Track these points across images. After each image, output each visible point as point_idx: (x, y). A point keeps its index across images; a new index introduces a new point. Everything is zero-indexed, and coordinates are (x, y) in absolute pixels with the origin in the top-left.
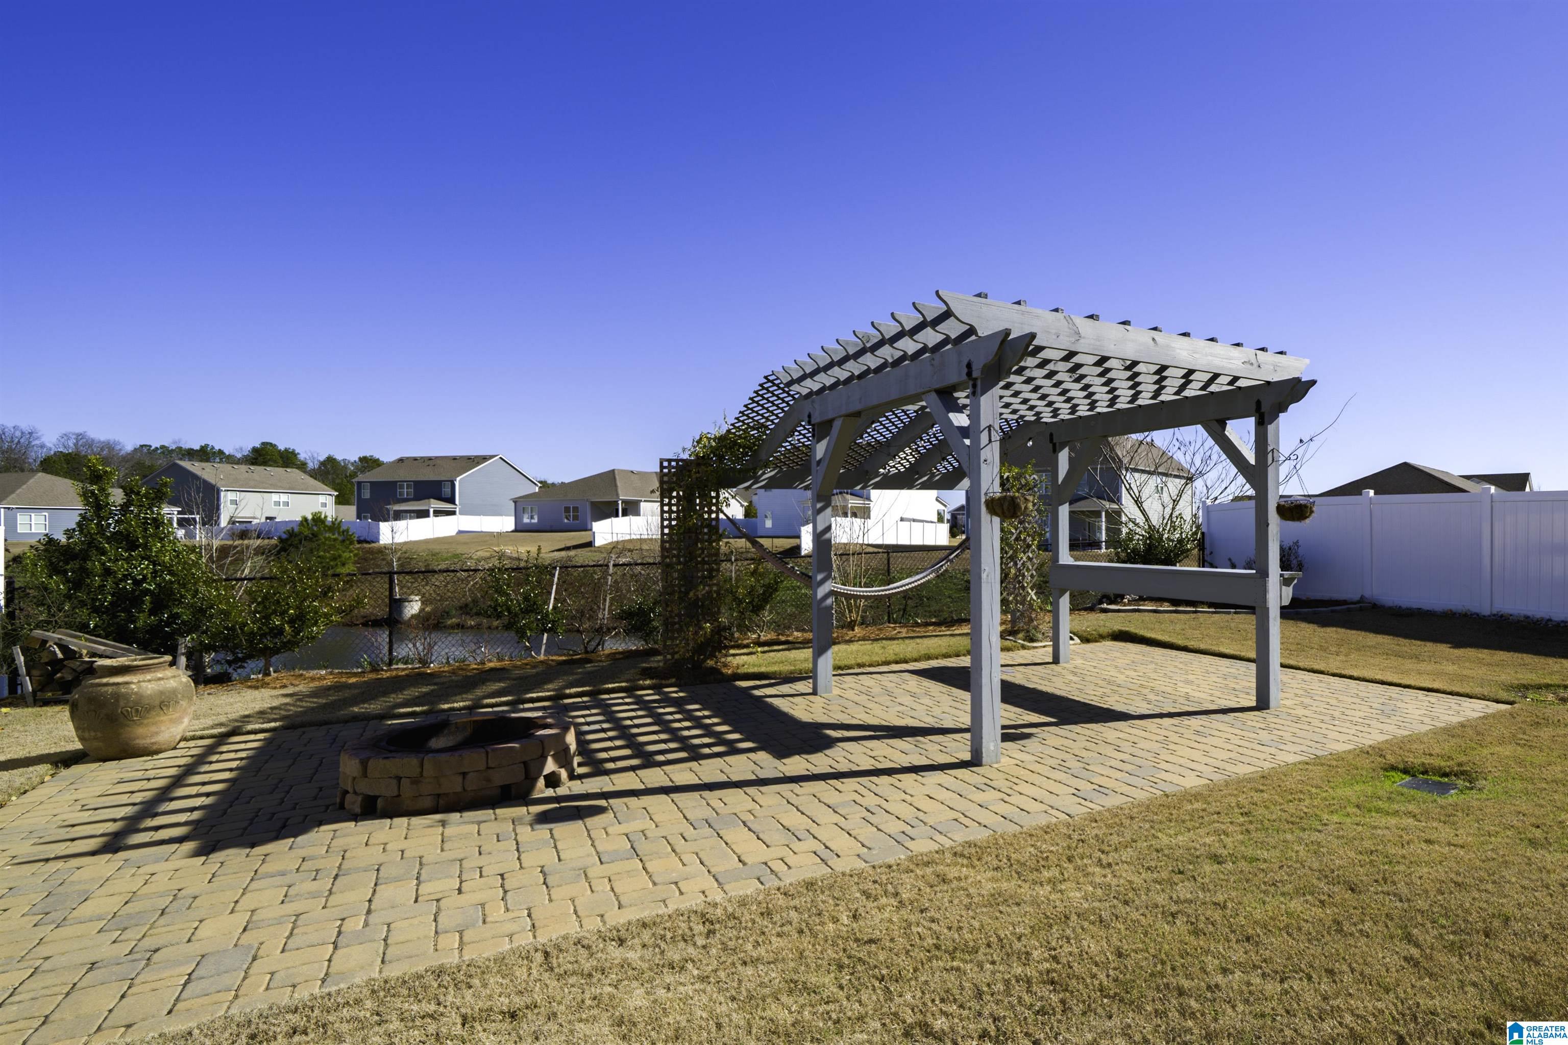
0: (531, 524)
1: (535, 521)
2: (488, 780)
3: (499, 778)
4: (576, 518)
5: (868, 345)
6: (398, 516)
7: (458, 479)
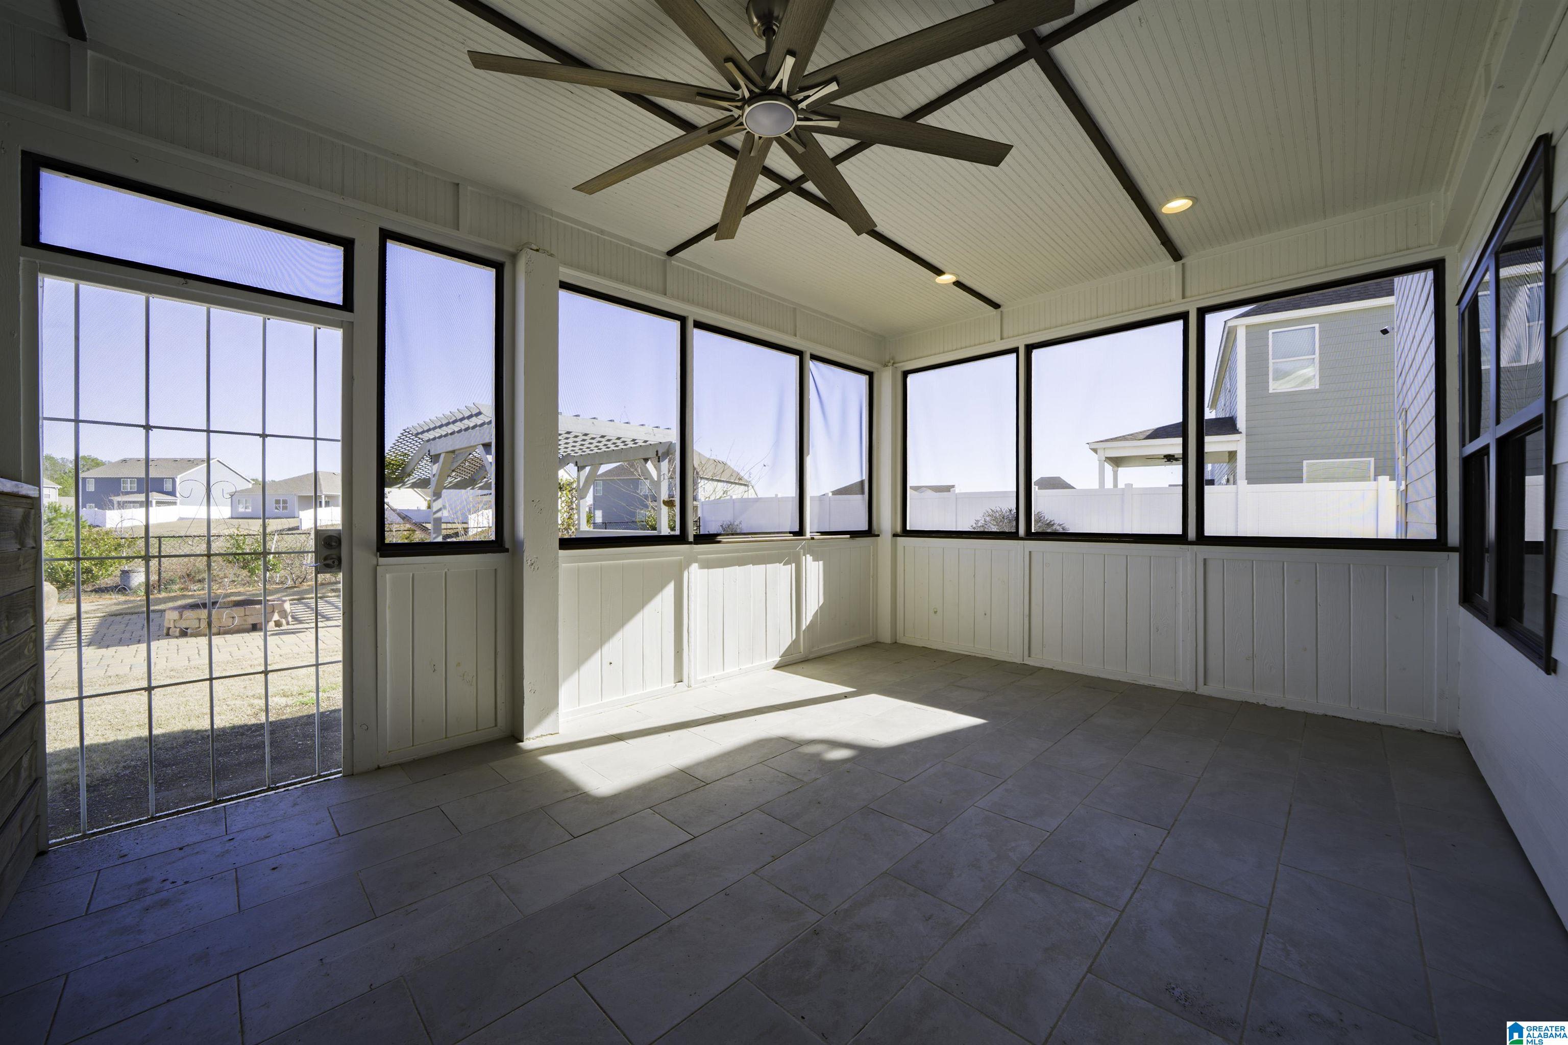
0: (245, 512)
1: (249, 510)
2: (245, 621)
3: (251, 620)
4: (285, 508)
5: (451, 421)
6: (122, 505)
7: (179, 477)
